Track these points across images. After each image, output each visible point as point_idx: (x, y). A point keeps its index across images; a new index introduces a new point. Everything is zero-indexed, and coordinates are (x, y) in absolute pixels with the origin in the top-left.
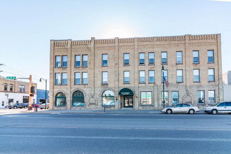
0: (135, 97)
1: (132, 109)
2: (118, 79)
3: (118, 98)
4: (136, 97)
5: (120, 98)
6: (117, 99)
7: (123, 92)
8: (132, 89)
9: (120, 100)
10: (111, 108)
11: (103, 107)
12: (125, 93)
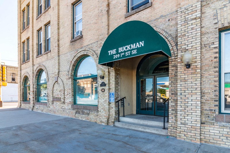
0: (181, 68)
1: (163, 132)
2: (108, 5)
3: (106, 80)
4: (188, 66)
5: (113, 80)
6: (103, 84)
7: (112, 49)
8: (159, 27)
9: (113, 86)
10: (88, 114)
11: (73, 109)
12: (121, 50)
